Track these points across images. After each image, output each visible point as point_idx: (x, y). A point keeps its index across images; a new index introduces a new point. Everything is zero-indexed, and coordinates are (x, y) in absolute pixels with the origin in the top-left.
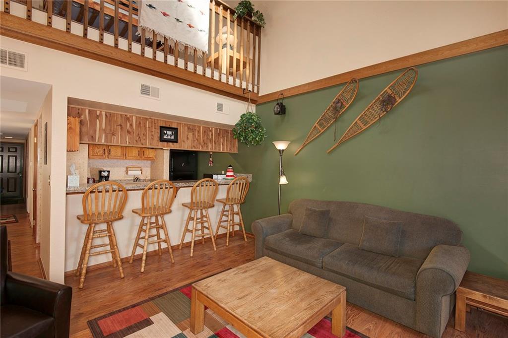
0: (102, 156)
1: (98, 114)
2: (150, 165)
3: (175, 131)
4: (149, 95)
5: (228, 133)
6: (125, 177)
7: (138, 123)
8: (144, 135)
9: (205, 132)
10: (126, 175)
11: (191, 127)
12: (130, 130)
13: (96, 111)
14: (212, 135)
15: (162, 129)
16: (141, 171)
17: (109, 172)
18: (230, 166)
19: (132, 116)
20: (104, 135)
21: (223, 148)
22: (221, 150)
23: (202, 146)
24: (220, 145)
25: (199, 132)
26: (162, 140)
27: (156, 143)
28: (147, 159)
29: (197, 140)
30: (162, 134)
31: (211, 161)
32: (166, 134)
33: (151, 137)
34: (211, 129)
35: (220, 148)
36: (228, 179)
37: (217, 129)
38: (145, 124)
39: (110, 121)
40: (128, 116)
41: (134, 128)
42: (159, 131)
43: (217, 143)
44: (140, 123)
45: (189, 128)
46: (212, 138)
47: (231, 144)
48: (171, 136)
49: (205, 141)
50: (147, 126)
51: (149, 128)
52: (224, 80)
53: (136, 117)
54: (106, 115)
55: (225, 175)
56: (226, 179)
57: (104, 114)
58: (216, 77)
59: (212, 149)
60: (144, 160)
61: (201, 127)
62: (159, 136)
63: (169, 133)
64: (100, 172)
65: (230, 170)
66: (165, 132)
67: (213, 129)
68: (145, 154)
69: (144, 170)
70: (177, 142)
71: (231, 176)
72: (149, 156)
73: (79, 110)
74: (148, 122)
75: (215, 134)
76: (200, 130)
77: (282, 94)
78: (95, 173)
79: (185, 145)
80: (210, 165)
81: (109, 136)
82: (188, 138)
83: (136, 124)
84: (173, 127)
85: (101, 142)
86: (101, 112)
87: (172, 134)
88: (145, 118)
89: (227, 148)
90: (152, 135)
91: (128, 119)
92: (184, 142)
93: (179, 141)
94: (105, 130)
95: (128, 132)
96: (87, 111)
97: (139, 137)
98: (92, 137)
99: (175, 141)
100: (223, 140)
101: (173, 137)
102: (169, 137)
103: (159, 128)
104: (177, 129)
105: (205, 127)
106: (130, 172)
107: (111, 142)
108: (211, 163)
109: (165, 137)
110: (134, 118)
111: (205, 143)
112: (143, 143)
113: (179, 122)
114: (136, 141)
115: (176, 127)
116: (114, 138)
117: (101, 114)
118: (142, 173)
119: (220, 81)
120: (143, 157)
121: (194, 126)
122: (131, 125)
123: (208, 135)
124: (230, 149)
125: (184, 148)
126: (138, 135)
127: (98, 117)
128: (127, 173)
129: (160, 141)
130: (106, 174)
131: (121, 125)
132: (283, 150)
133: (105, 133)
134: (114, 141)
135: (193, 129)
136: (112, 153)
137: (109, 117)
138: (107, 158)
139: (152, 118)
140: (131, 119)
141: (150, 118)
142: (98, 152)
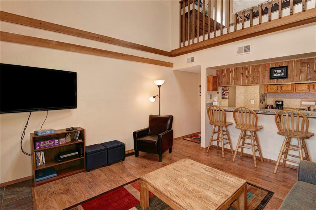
0: (277, 91)
1: (230, 70)
3: (285, 68)
6: (301, 106)
8: (257, 76)
11: (306, 62)
12: (248, 75)
15: (272, 70)
17: (282, 102)
19: (249, 66)
20: (233, 81)
26: (272, 78)
27: (267, 82)
30: (271, 74)
32: (276, 72)
33: (262, 77)
39: (236, 72)
40: (247, 67)
41: (250, 73)
42: (269, 72)
44: (255, 69)
45: (303, 63)
50: (260, 70)
51: (261, 71)
57: (233, 69)
62: (269, 75)
63: (279, 71)
64: (277, 102)
66: (275, 71)
70: (287, 77)
74: (260, 67)
81: (236, 81)
83: (252, 71)
84: (283, 66)
85: (232, 85)
87: (282, 71)
88: (259, 65)
90: (264, 76)
92: (297, 76)
93: (289, 76)
94: (234, 78)
95: (247, 77)
99: (285, 77)
101: (283, 74)
102: (279, 75)
103: (269, 70)
107: (237, 84)
109: (275, 75)
110: (251, 67)
112: (257, 82)
113: (290, 60)
114: (252, 82)
115: (286, 65)
117: (232, 70)
122: (248, 72)
126: (253, 77)
127: (230, 72)
129: (270, 79)
130: (280, 103)
131: (242, 74)
135: (308, 63)
136: (283, 89)
137: (236, 70)
138: (280, 92)
139: (263, 63)
140: (248, 68)
141: (262, 64)
142: (274, 88)
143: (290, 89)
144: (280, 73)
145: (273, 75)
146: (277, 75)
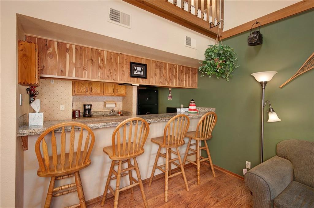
0: (85, 93)
1: (68, 47)
2: (122, 100)
3: (144, 66)
4: (119, 22)
5: (190, 70)
6: (104, 109)
7: (109, 58)
8: (115, 70)
9: (170, 69)
10: (105, 108)
11: (158, 64)
12: (101, 65)
13: (66, 44)
14: (176, 72)
15: (133, 65)
16: (116, 104)
17: (91, 105)
18: (193, 100)
19: (104, 51)
20: (74, 69)
21: (186, 84)
22: (184, 86)
23: (168, 82)
24: (183, 81)
25: (165, 68)
26: (132, 76)
27: (127, 79)
28: (120, 95)
29: (164, 76)
30: (132, 70)
31: (170, 96)
32: (136, 70)
33: (122, 73)
34: (175, 66)
35: (183, 83)
36: (190, 113)
37: (180, 66)
38: (116, 59)
39: (81, 55)
40: (99, 51)
41: (105, 63)
42: (129, 67)
43: (181, 80)
44: (111, 58)
45: (156, 65)
46: (176, 75)
47: (192, 80)
48: (140, 72)
49: (170, 77)
50: (118, 62)
51: (120, 63)
52: (193, 12)
53: (108, 52)
54: (76, 49)
55: (188, 109)
56: (189, 112)
57: (74, 47)
58: (186, 8)
59: (176, 84)
60: (118, 96)
61: (167, 64)
62: (129, 72)
63: (139, 69)
64: (85, 105)
65: (193, 104)
66: (135, 67)
67: (177, 66)
68: (118, 91)
69: (118, 103)
70: (145, 78)
71: (195, 110)
72: (121, 93)
73: (47, 41)
74: (118, 57)
75: (179, 70)
76: (166, 67)
77: (257, 23)
78: (81, 106)
79: (153, 81)
80: (169, 99)
81: (80, 70)
82: (155, 75)
83: (107, 59)
84: (142, 63)
85: (72, 76)
86: (71, 45)
87: (142, 70)
88: (116, 53)
89: (189, 84)
90: (123, 71)
91: (99, 54)
92: (152, 77)
93: (148, 77)
94: (75, 64)
95: (100, 67)
96: (56, 43)
97: (111, 73)
98: (62, 71)
99: (144, 77)
100: (186, 77)
101: (142, 73)
102: (139, 73)
103: (129, 64)
104: (145, 65)
105: (171, 64)
106: (107, 106)
107: (82, 77)
108: (170, 98)
109: (135, 73)
110: (105, 53)
111: (170, 80)
112: (115, 79)
113: (148, 59)
114: (108, 76)
115: (145, 63)
116: (85, 73)
117: (71, 47)
118: (116, 106)
119: (190, 12)
120: (117, 94)
121: (161, 63)
122: (102, 60)
123: (173, 72)
124: (191, 85)
125: (152, 83)
126: (110, 70)
127: (67, 50)
128: (105, 106)
129: (131, 77)
131: (92, 60)
132: (266, 83)
133: (75, 67)
134: (85, 75)
135: (159, 66)
136: (92, 91)
137: (79, 50)
138: (89, 95)
139: (123, 53)
140: (102, 54)
141: (121, 54)
142: (82, 90)
143: (99, 92)
144: (140, 71)
145: (134, 72)
146: (136, 74)
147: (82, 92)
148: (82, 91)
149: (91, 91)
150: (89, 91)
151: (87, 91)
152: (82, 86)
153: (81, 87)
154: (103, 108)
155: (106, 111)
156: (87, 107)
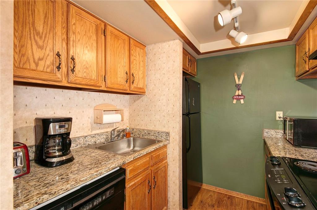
2: (127, 104)
6: (93, 129)
72: (139, 86)
120: (132, 88)
142: (40, 59)
147: (40, 68)
148: (37, 65)
149: (73, 70)
150: (64, 68)
151: (59, 68)
152: (41, 43)
153: (35, 47)
154: (89, 125)
155: (98, 134)
156: (53, 129)
